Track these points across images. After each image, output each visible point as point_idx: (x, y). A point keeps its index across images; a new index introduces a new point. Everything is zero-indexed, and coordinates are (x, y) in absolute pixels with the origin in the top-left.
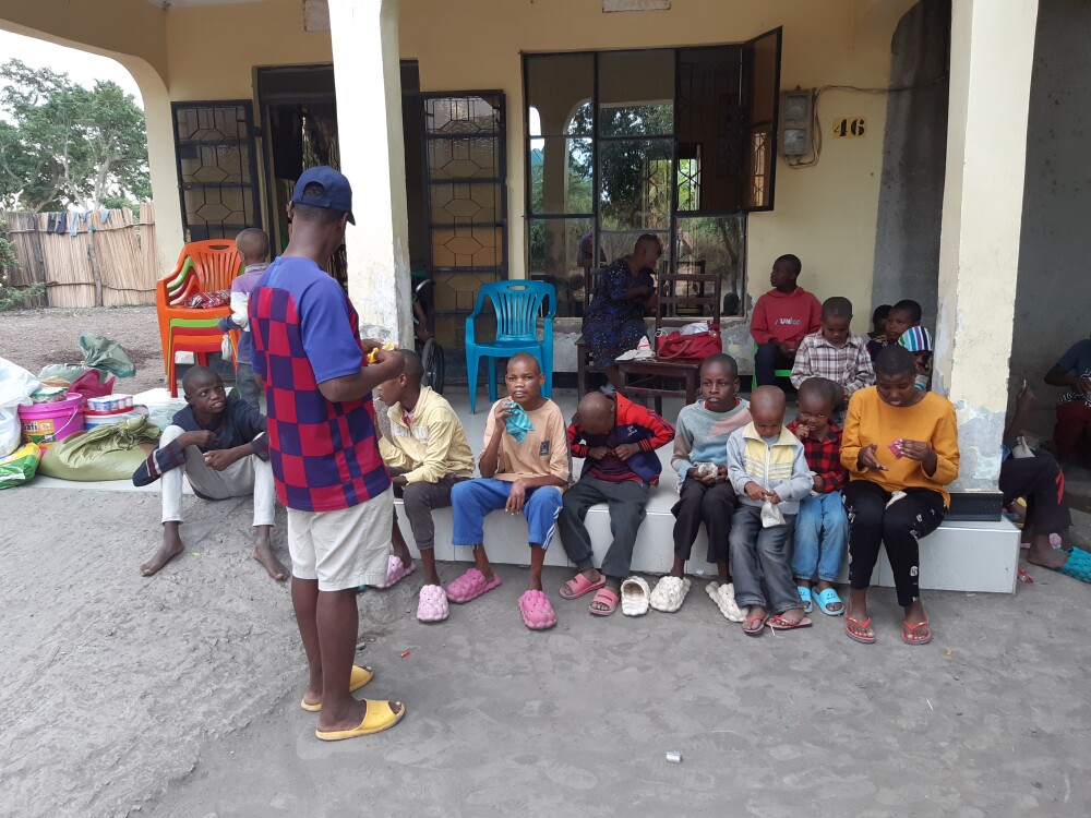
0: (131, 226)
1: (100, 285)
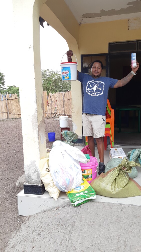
0: (17, 98)
1: (8, 113)
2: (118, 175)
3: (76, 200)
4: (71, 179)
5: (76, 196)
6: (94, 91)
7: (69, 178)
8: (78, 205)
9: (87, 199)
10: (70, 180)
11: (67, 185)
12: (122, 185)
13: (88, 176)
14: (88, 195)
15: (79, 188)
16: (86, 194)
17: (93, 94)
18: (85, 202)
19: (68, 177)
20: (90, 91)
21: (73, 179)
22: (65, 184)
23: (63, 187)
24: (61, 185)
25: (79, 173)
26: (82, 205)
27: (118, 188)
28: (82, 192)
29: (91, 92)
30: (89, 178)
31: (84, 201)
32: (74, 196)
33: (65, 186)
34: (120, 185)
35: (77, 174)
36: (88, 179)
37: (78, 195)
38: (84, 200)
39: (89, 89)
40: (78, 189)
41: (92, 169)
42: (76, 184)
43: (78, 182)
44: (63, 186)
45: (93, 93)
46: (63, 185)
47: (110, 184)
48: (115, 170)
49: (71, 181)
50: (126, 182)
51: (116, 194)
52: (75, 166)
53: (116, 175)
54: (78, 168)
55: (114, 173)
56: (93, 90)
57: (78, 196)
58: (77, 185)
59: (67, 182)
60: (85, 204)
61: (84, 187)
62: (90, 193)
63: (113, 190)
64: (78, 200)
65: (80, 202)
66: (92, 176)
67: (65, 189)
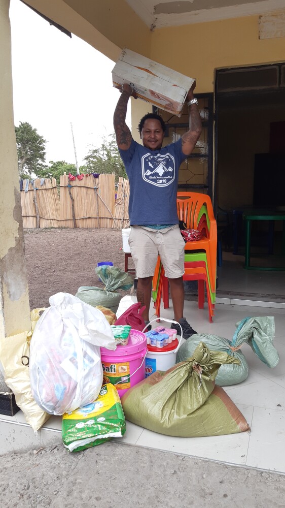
0: (55, 187)
1: (38, 217)
2: (186, 380)
3: (72, 439)
4: (69, 387)
5: (77, 429)
6: (159, 176)
7: (64, 385)
8: (78, 450)
9: (100, 437)
10: (65, 389)
11: (57, 402)
12: (190, 408)
13: (120, 379)
14: (104, 428)
15: (89, 408)
16: (99, 426)
17: (159, 181)
18: (95, 444)
19: (63, 381)
20: (151, 175)
21: (75, 387)
22: (53, 398)
23: (47, 406)
24: (44, 400)
25: (92, 373)
26: (88, 450)
27: (179, 414)
28: (91, 418)
29: (155, 178)
30: (121, 383)
31: (93, 441)
32: (72, 427)
33: (53, 402)
34: (185, 408)
35: (87, 376)
36: (119, 386)
37: (80, 425)
38: (93, 439)
39: (149, 173)
40: (86, 411)
41: (128, 364)
42: (82, 398)
43: (87, 392)
44: (48, 404)
45: (160, 179)
46: (48, 402)
47: (160, 404)
48: (179, 370)
49: (69, 393)
50: (201, 401)
51: (173, 428)
52: (85, 354)
53: (180, 380)
54: (92, 361)
55: (176, 376)
56: (156, 174)
57: (80, 430)
58: (84, 400)
59: (58, 395)
60: (96, 448)
61: (102, 406)
62: (109, 423)
63: (167, 417)
64: (76, 438)
65: (82, 443)
66: (129, 379)
67: (54, 409)
